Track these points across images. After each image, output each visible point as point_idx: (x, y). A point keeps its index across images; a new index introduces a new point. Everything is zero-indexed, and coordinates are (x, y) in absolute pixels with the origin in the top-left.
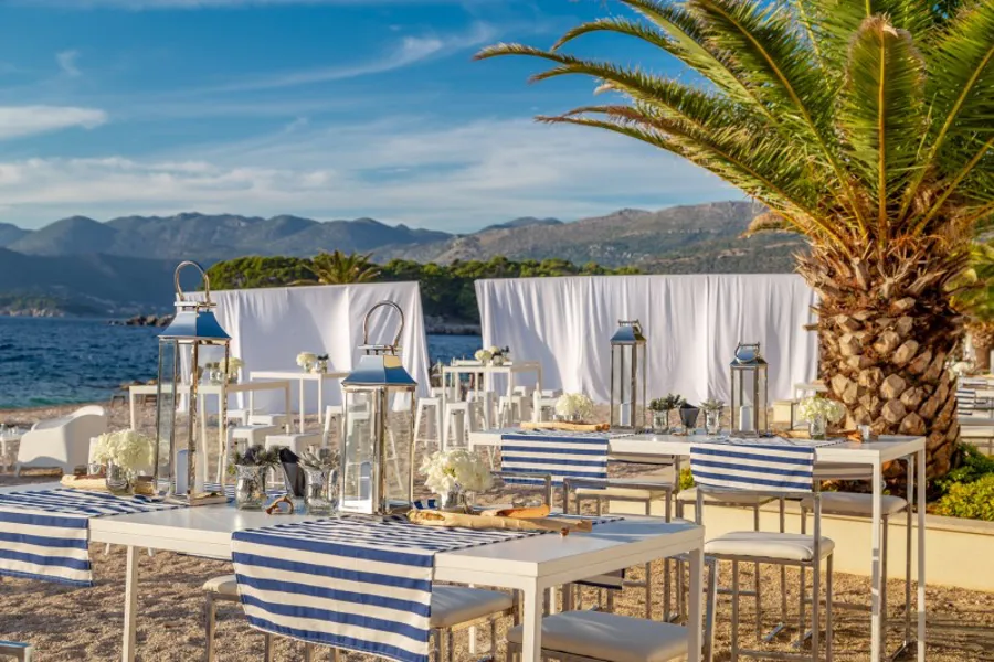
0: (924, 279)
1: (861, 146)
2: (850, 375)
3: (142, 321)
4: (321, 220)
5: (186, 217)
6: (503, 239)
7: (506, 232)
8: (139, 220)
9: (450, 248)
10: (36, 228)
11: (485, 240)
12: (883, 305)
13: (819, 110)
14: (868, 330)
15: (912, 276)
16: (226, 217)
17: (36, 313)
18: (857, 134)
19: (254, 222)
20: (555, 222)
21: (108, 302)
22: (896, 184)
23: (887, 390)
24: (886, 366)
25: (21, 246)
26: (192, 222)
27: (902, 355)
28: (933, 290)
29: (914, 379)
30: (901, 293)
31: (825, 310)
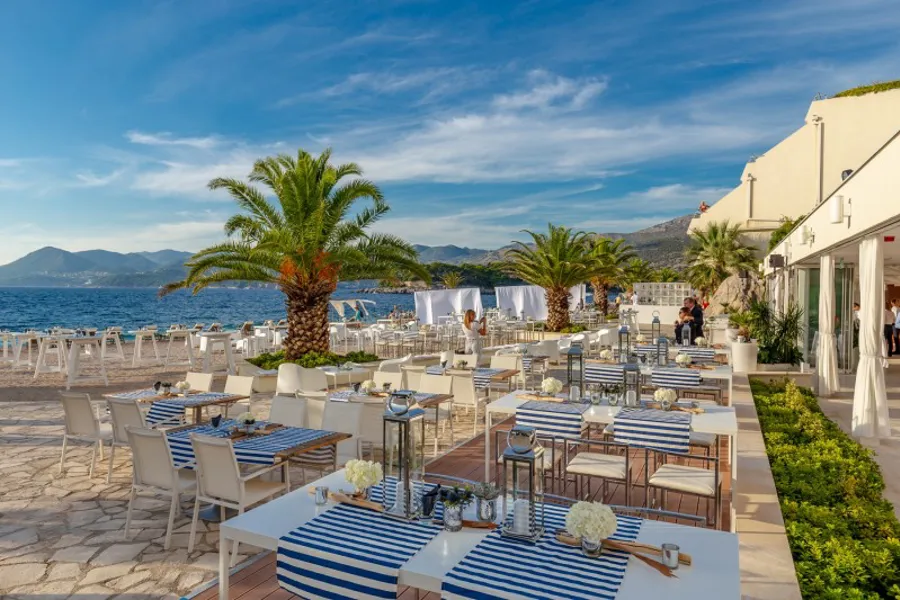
9: (486, 256)
11: (502, 253)
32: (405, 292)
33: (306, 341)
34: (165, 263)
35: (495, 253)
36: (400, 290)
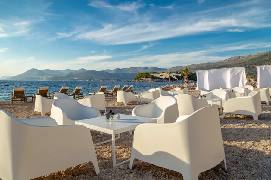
3: (129, 81)
4: (149, 67)
5: (131, 68)
6: (174, 69)
7: (175, 68)
8: (125, 68)
9: (167, 71)
10: (112, 70)
11: (172, 69)
16: (137, 67)
17: (113, 81)
19: (140, 68)
20: (182, 67)
21: (122, 79)
25: (111, 72)
26: (132, 68)
32: (143, 82)
35: (170, 70)
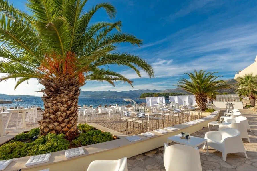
0: (203, 98)
1: (198, 90)
2: (198, 104)
9: (162, 92)
12: (200, 99)
13: (195, 89)
14: (199, 101)
15: (202, 98)
18: (197, 90)
22: (200, 92)
23: (201, 104)
24: (201, 103)
27: (202, 102)
28: (204, 98)
29: (203, 104)
30: (201, 98)
31: (196, 100)
32: (145, 99)
33: (50, 123)
34: (100, 93)
35: (164, 91)
36: (144, 99)
